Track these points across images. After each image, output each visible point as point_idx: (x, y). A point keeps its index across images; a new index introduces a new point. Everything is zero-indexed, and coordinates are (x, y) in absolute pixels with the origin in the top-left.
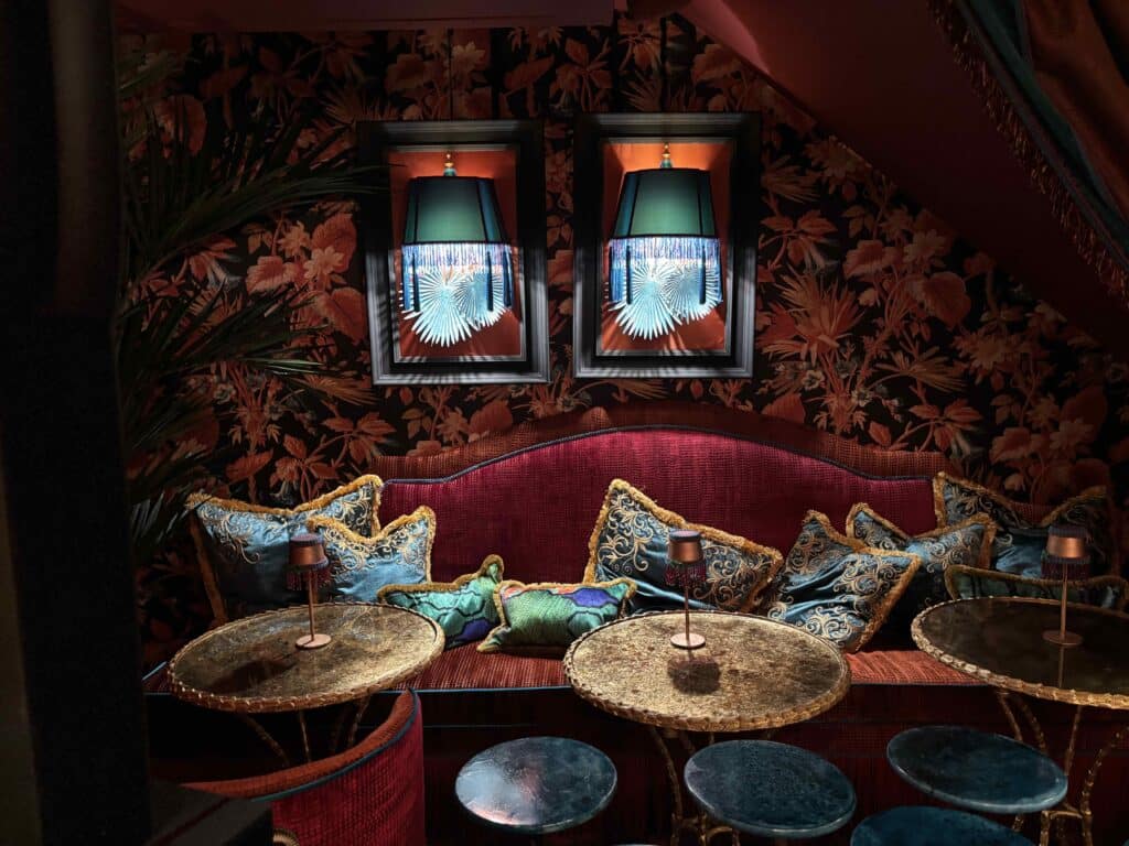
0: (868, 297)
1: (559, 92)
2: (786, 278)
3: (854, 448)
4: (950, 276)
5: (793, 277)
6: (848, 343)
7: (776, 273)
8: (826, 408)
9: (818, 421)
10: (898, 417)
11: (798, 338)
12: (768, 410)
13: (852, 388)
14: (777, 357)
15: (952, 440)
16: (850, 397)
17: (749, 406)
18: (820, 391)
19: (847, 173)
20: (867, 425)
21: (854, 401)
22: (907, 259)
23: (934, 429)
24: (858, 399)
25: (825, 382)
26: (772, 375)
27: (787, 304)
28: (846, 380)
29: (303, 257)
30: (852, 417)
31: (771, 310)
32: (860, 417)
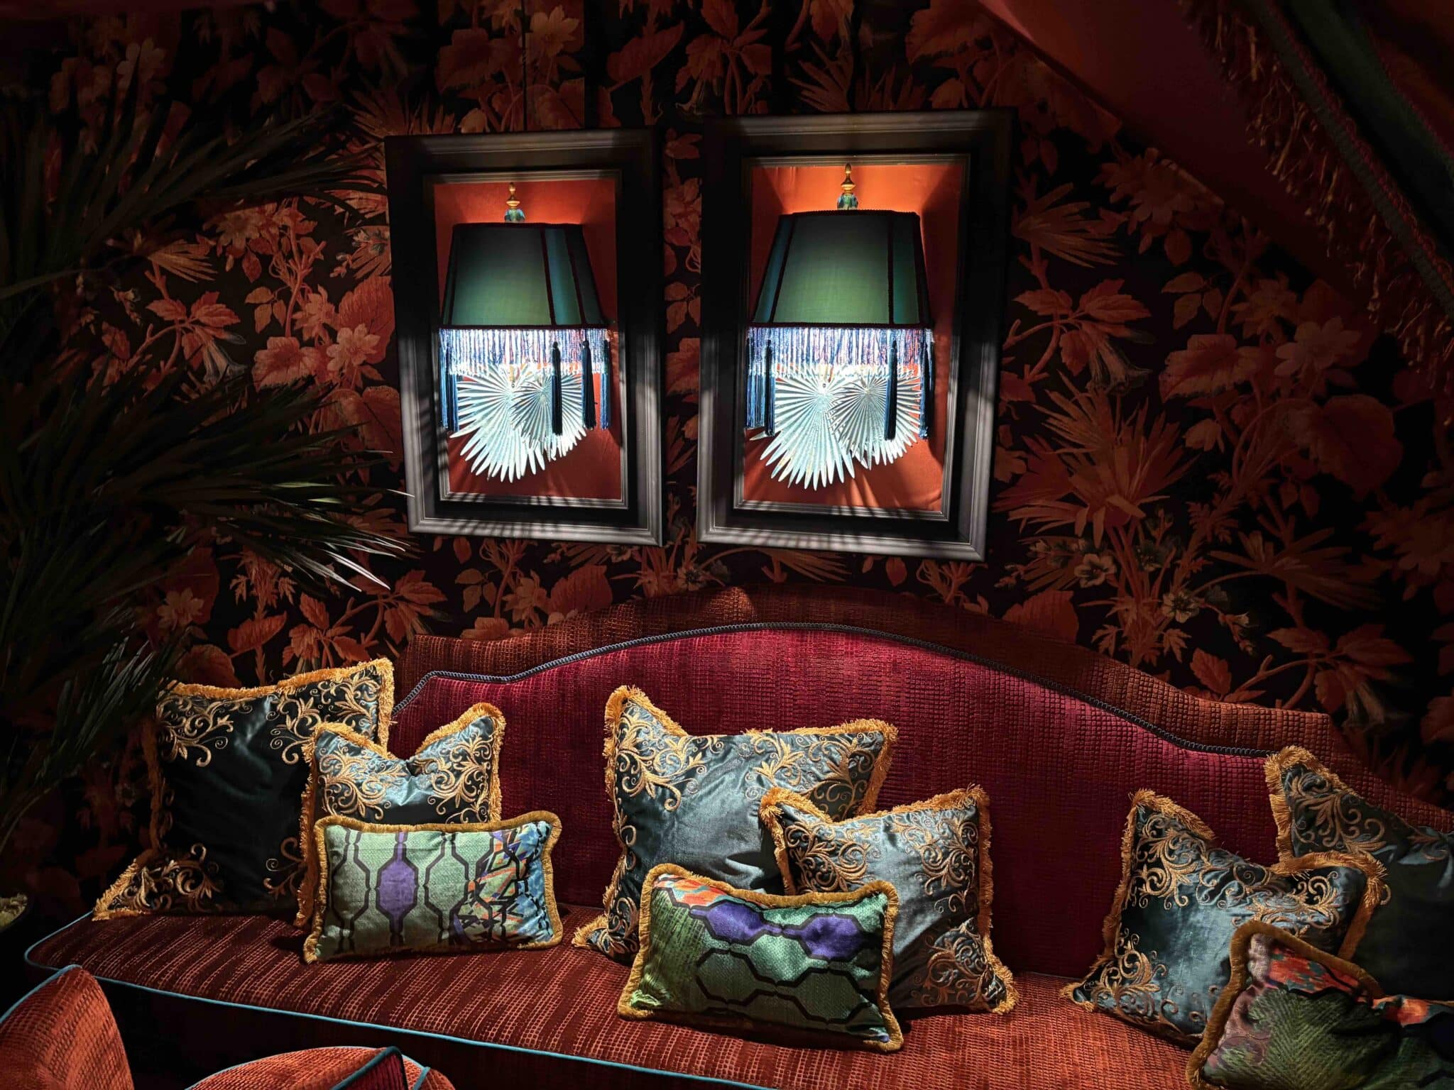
0: (1203, 434)
1: (691, 83)
2: (1055, 396)
3: (1163, 690)
4: (1365, 403)
5: (1068, 395)
6: (1161, 513)
7: (1037, 387)
8: (1115, 620)
9: (1101, 639)
10: (1247, 646)
11: (1072, 499)
12: (1015, 613)
13: (1165, 589)
14: (1033, 528)
15: (1350, 694)
16: (1160, 605)
17: (982, 606)
18: (1107, 591)
19: (1175, 213)
20: (1187, 655)
21: (1166, 611)
22: (1280, 370)
23: (1317, 671)
24: (1174, 609)
25: (1117, 575)
26: (1024, 556)
27: (1054, 440)
28: (1153, 576)
29: (326, 339)
30: (1161, 638)
31: (1028, 450)
32: (1175, 641)
